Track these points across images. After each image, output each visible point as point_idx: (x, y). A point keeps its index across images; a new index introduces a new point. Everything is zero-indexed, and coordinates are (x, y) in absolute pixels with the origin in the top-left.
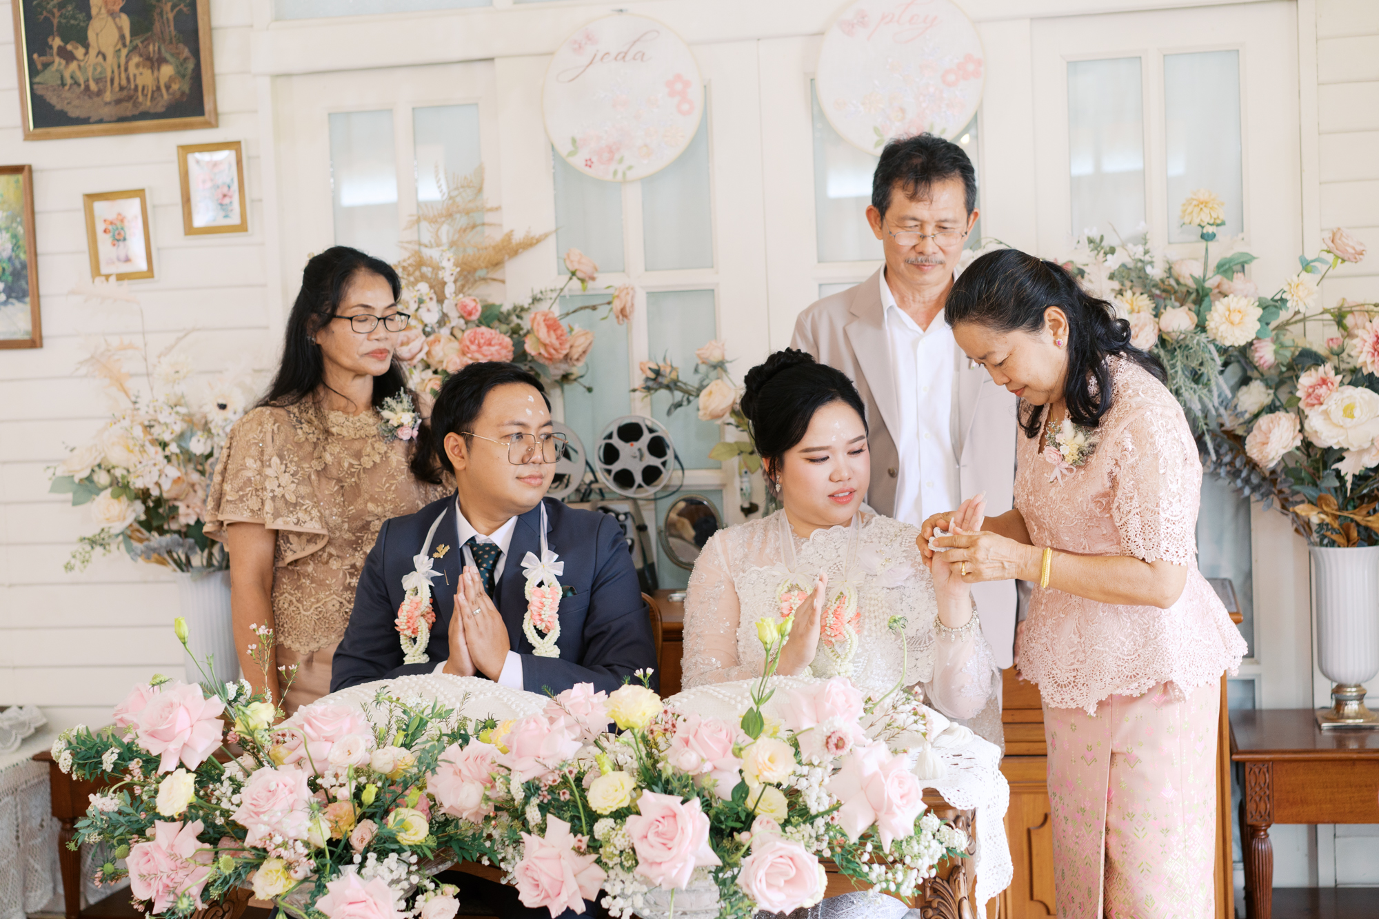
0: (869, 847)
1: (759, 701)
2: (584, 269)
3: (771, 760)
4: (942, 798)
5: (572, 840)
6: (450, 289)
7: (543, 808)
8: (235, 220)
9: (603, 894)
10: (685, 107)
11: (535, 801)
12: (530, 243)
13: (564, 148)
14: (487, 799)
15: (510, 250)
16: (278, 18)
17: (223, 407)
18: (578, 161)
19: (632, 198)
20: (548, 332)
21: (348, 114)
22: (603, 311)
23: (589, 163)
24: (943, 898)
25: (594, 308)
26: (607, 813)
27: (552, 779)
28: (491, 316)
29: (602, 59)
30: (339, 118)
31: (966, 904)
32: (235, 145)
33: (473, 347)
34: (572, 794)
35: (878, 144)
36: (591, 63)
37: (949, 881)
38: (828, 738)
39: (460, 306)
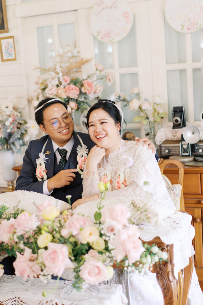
1: (99, 209)
2: (100, 68)
3: (90, 235)
4: (161, 240)
6: (61, 75)
7: (25, 244)
8: (13, 57)
10: (128, 21)
11: (22, 241)
12: (87, 61)
13: (96, 34)
15: (84, 62)
16: (22, 2)
17: (7, 107)
18: (99, 38)
20: (88, 86)
21: (42, 27)
23: (102, 38)
24: (163, 271)
25: (102, 79)
26: (42, 247)
27: (28, 235)
28: (75, 82)
29: (105, 8)
30: (40, 29)
32: (12, 37)
33: (68, 91)
35: (182, 29)
36: (102, 10)
37: (165, 266)
38: (108, 228)
39: (64, 80)
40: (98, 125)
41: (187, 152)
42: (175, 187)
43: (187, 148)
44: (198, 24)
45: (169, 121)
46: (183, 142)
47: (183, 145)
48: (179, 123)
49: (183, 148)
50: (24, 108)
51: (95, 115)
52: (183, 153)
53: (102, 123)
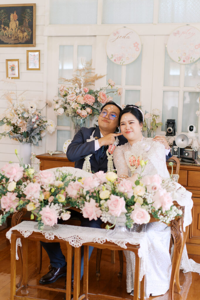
0: (160, 212)
2: (112, 83)
3: (140, 191)
4: (177, 203)
5: (95, 204)
6: (82, 85)
7: (90, 197)
8: (38, 67)
9: (101, 216)
10: (137, 49)
11: (88, 195)
12: (101, 77)
13: (110, 57)
14: (78, 194)
15: (97, 78)
16: (50, 24)
17: (32, 107)
18: (113, 60)
19: (124, 69)
20: (103, 96)
21: (64, 46)
22: (115, 93)
23: (115, 60)
24: (176, 225)
25: (113, 92)
26: (103, 199)
27: (92, 191)
28: (91, 92)
29: (120, 37)
30: (62, 47)
31: (181, 227)
32: (39, 51)
33: (86, 99)
34: (96, 194)
35: (179, 61)
36: (117, 38)
37: (177, 221)
38: (153, 187)
39: (84, 89)
40: (128, 124)
41: (177, 155)
42: (175, 176)
43: (177, 151)
44: (191, 58)
45: (162, 130)
46: (174, 147)
47: (174, 148)
48: (171, 132)
49: (174, 151)
50: (42, 110)
51: (126, 117)
52: (174, 155)
53: (131, 123)
